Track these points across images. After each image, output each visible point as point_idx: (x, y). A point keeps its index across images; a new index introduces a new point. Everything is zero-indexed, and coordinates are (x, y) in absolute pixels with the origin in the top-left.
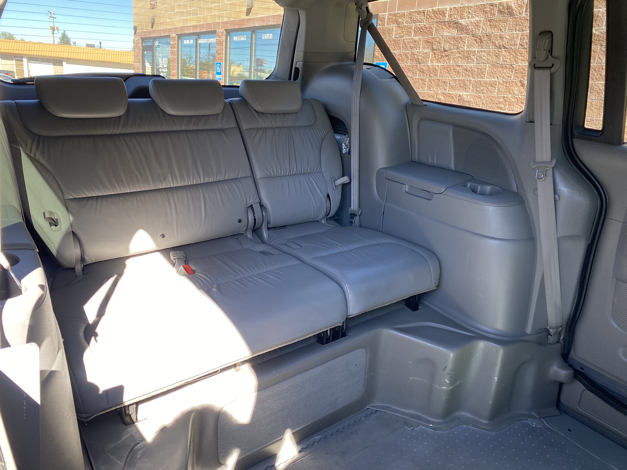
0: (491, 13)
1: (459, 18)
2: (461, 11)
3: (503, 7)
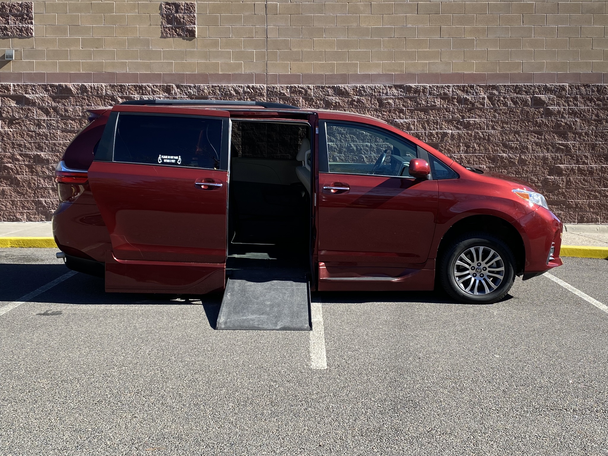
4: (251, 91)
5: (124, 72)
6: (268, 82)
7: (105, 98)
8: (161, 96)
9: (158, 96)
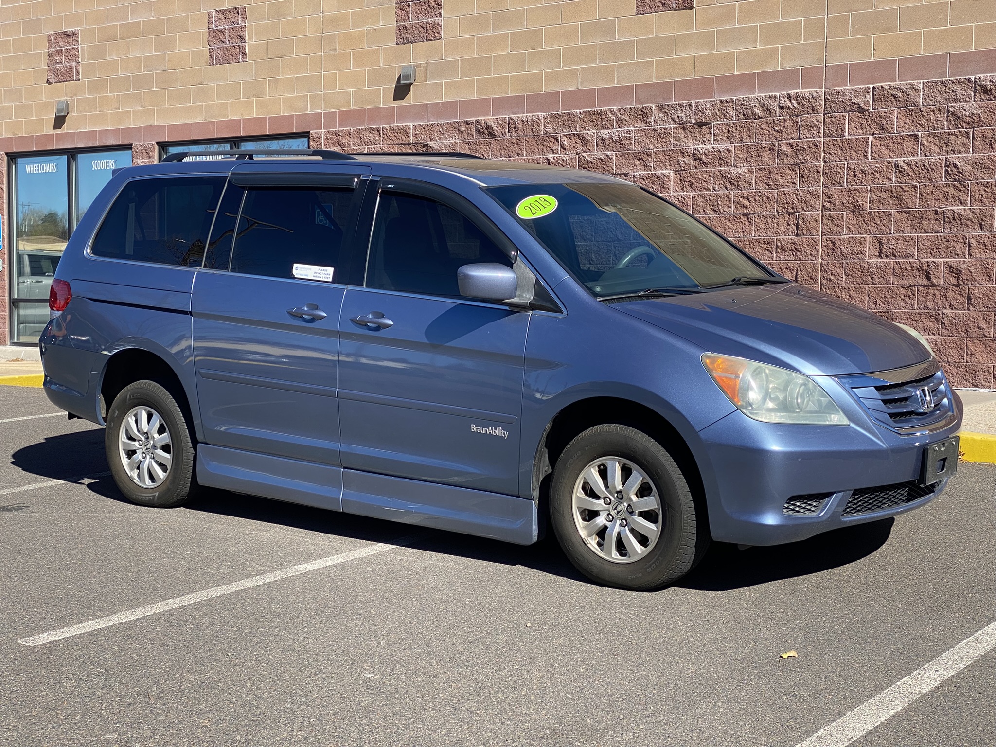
0: (468, 134)
1: (428, 138)
2: (429, 129)
3: (481, 125)
4: (793, 106)
5: (574, 88)
6: (828, 85)
8: (631, 128)
9: (626, 129)
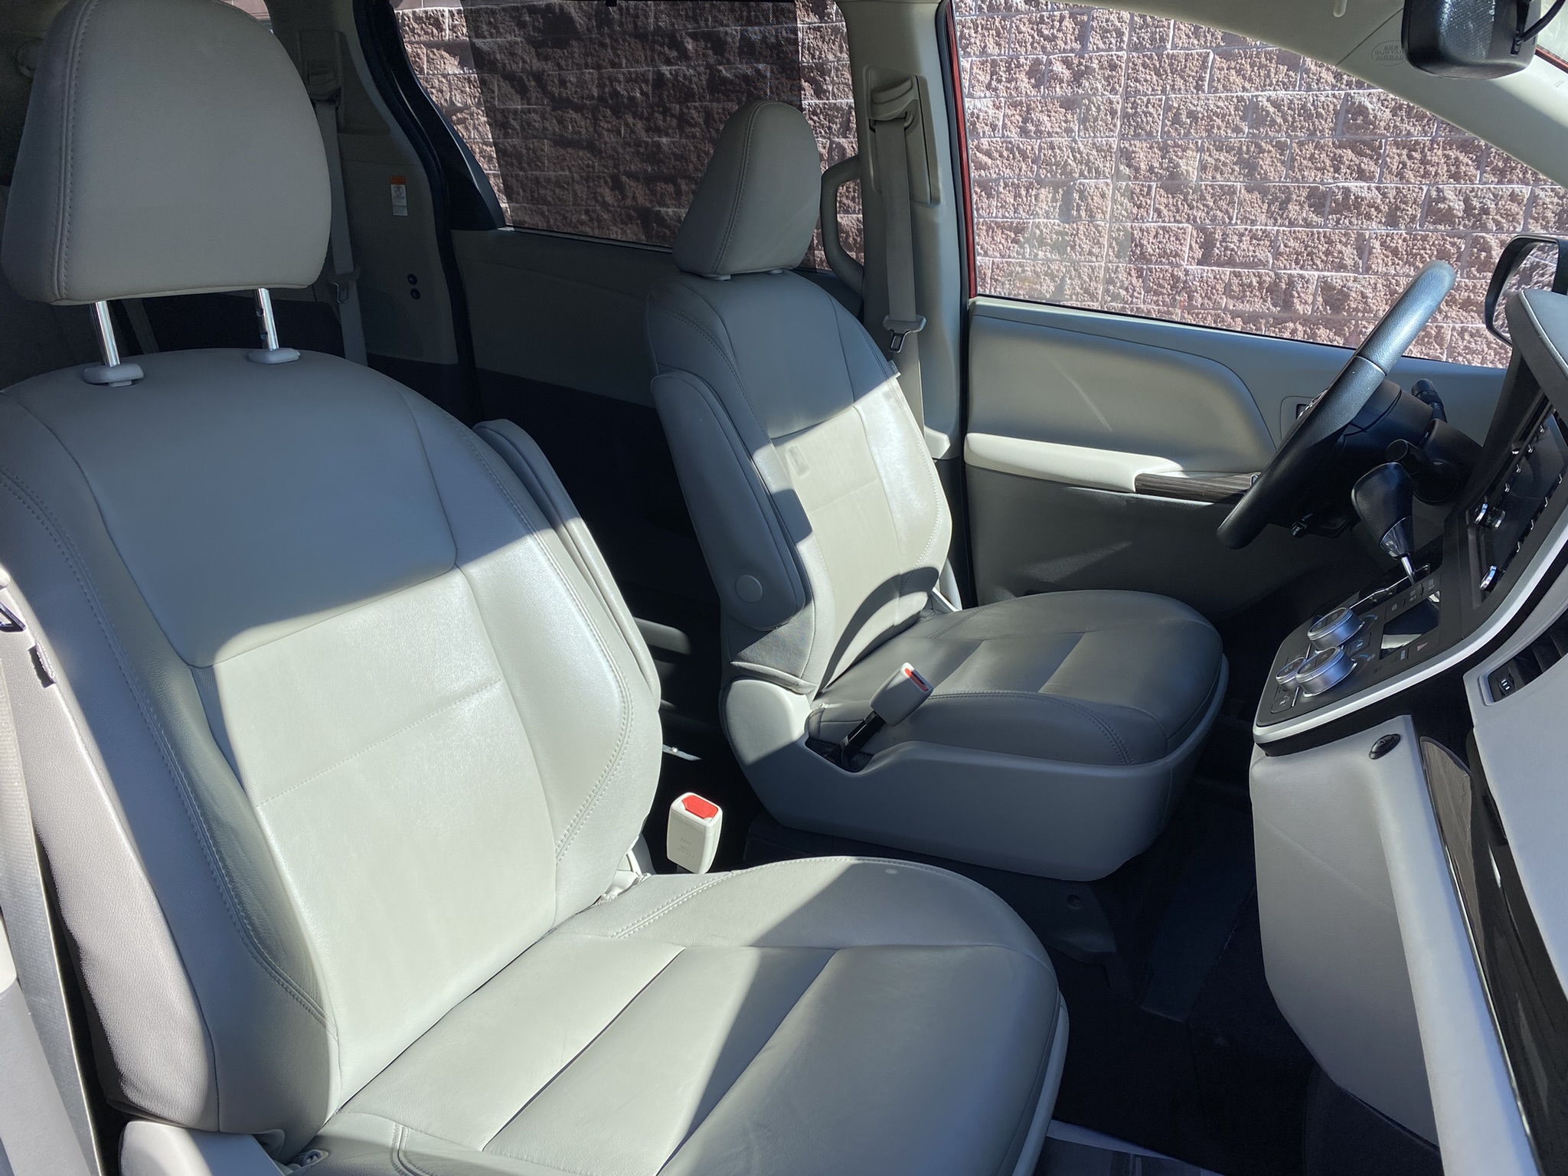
7: (654, 42)
